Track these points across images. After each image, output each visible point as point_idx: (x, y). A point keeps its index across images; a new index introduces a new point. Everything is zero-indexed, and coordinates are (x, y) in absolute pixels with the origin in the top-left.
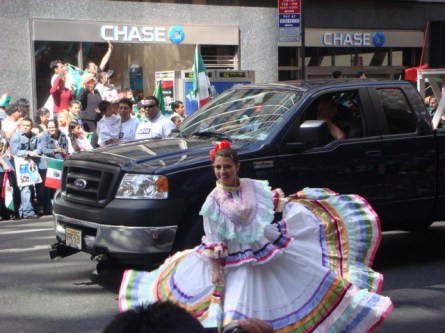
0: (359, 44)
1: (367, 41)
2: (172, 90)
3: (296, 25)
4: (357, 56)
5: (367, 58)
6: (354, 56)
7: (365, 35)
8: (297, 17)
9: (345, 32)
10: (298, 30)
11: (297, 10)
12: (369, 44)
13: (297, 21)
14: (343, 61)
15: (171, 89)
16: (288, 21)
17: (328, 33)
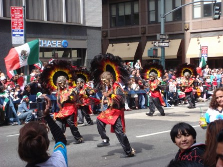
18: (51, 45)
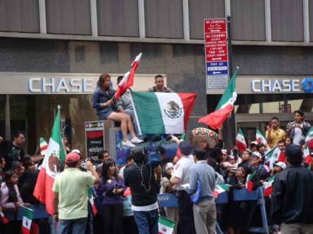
0: (288, 90)
1: (296, 87)
2: (102, 140)
3: (223, 72)
4: (286, 103)
5: (296, 105)
6: (282, 103)
7: (293, 81)
8: (225, 64)
9: (273, 78)
10: (226, 77)
11: (224, 58)
12: (298, 90)
13: (225, 68)
14: (272, 108)
15: (101, 138)
16: (216, 68)
17: (255, 80)
18: (279, 88)
